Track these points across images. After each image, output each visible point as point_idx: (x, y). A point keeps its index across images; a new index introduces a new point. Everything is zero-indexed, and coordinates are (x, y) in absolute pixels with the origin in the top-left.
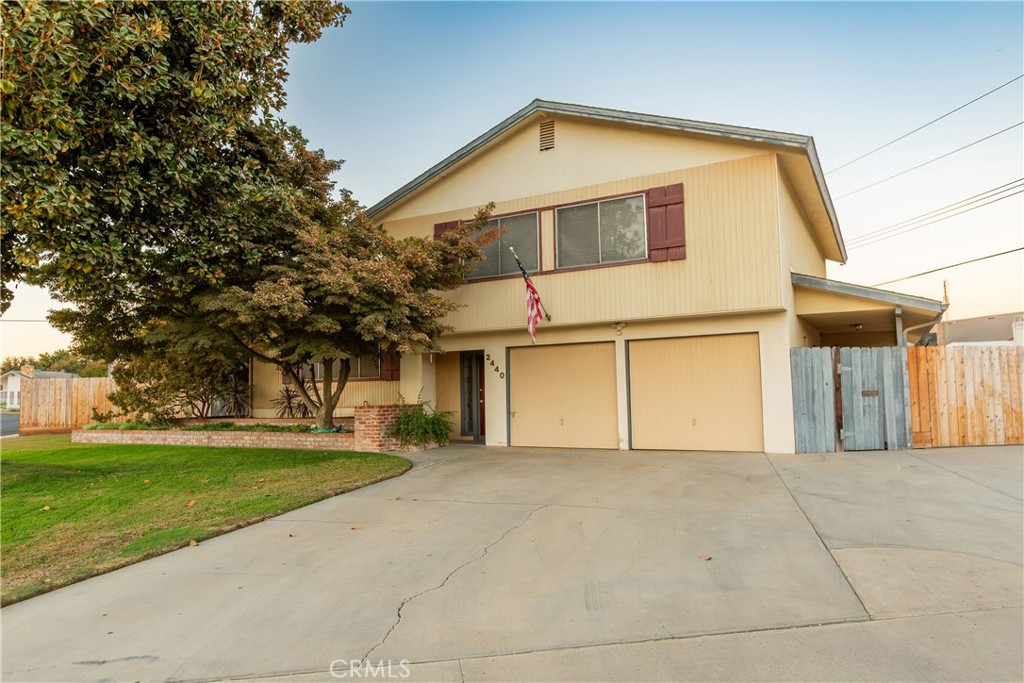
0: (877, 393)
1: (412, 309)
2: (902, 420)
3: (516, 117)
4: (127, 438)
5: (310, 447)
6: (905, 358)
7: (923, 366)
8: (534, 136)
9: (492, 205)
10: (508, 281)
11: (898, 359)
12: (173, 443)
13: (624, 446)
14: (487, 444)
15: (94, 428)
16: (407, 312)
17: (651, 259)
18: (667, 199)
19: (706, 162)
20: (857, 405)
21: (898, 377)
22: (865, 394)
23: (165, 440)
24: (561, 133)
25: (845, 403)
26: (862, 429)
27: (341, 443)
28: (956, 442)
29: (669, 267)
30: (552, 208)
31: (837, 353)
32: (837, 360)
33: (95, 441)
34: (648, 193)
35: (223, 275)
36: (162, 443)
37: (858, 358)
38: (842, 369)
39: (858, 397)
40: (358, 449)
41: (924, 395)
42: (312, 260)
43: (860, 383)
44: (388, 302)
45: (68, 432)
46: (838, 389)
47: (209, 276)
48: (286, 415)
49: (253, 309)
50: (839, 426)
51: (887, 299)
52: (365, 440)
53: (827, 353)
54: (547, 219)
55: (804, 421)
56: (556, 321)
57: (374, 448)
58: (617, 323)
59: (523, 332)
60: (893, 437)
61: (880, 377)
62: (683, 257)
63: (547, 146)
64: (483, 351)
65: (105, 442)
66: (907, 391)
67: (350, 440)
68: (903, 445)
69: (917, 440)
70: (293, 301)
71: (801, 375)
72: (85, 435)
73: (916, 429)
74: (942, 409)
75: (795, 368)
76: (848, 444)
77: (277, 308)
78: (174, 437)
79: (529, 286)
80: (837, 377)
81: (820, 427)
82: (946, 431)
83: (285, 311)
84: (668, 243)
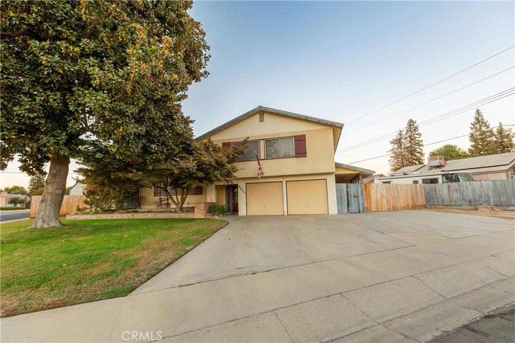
0: (357, 197)
1: (228, 170)
2: (363, 204)
3: (252, 111)
4: (94, 217)
5: (177, 218)
6: (363, 186)
7: (368, 189)
8: (257, 117)
9: (248, 138)
10: (249, 162)
11: (362, 187)
12: (116, 218)
13: (286, 214)
14: (239, 215)
15: (77, 214)
16: (226, 171)
17: (296, 157)
18: (301, 139)
19: (312, 129)
20: (353, 200)
21: (362, 192)
22: (354, 197)
23: (112, 217)
24: (266, 117)
25: (350, 200)
26: (354, 207)
27: (190, 216)
28: (376, 210)
29: (301, 159)
30: (264, 139)
31: (347, 185)
32: (347, 187)
33: (78, 219)
34: (294, 136)
35: (165, 157)
36: (111, 218)
37: (352, 186)
38: (349, 190)
39: (352, 197)
40: (196, 217)
41: (368, 197)
42: (198, 153)
43: (353, 193)
44: (221, 167)
45: (65, 216)
46: (348, 196)
47: (160, 157)
48: (160, 207)
49: (179, 168)
50: (348, 206)
51: (360, 170)
52: (199, 214)
53: (344, 185)
54: (262, 143)
55: (340, 205)
56: (265, 175)
57: (203, 217)
58: (284, 176)
59: (257, 178)
60: (361, 209)
61: (358, 192)
62: (306, 156)
63: (262, 120)
64: (237, 185)
65: (83, 219)
66: (364, 196)
67: (193, 214)
68: (364, 212)
69: (367, 210)
70: (194, 166)
71: (338, 191)
72: (73, 217)
73: (367, 207)
74: (373, 201)
75: (337, 189)
76: (351, 211)
77: (188, 168)
78: (116, 216)
79: (259, 163)
80: (347, 192)
81: (343, 206)
82: (374, 208)
83: (191, 170)
84: (301, 152)
